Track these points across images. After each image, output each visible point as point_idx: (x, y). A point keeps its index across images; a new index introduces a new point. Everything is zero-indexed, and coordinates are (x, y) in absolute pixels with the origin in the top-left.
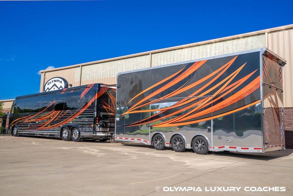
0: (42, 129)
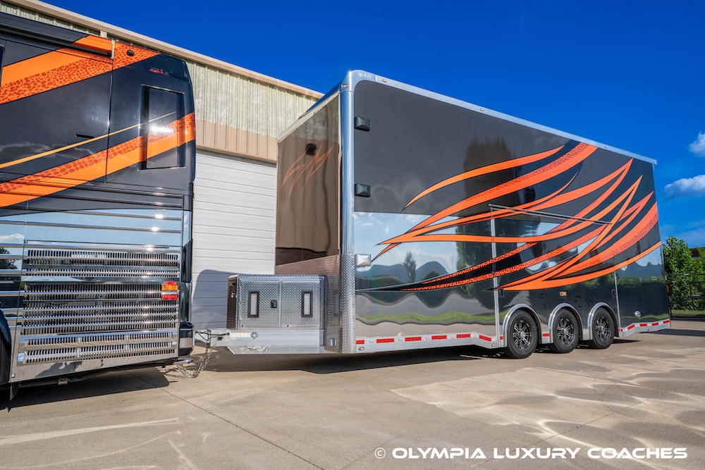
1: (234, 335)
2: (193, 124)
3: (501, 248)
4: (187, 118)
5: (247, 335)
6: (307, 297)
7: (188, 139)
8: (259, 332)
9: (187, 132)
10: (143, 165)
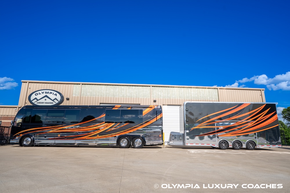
0: (86, 139)
1: (171, 142)
2: (162, 114)
3: (218, 128)
4: (161, 114)
5: (172, 142)
6: (181, 137)
7: (162, 117)
8: (174, 142)
9: (161, 115)
10: (157, 121)
